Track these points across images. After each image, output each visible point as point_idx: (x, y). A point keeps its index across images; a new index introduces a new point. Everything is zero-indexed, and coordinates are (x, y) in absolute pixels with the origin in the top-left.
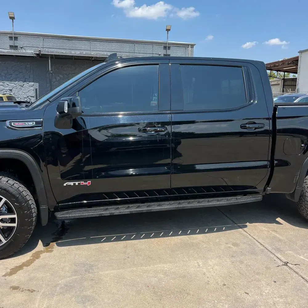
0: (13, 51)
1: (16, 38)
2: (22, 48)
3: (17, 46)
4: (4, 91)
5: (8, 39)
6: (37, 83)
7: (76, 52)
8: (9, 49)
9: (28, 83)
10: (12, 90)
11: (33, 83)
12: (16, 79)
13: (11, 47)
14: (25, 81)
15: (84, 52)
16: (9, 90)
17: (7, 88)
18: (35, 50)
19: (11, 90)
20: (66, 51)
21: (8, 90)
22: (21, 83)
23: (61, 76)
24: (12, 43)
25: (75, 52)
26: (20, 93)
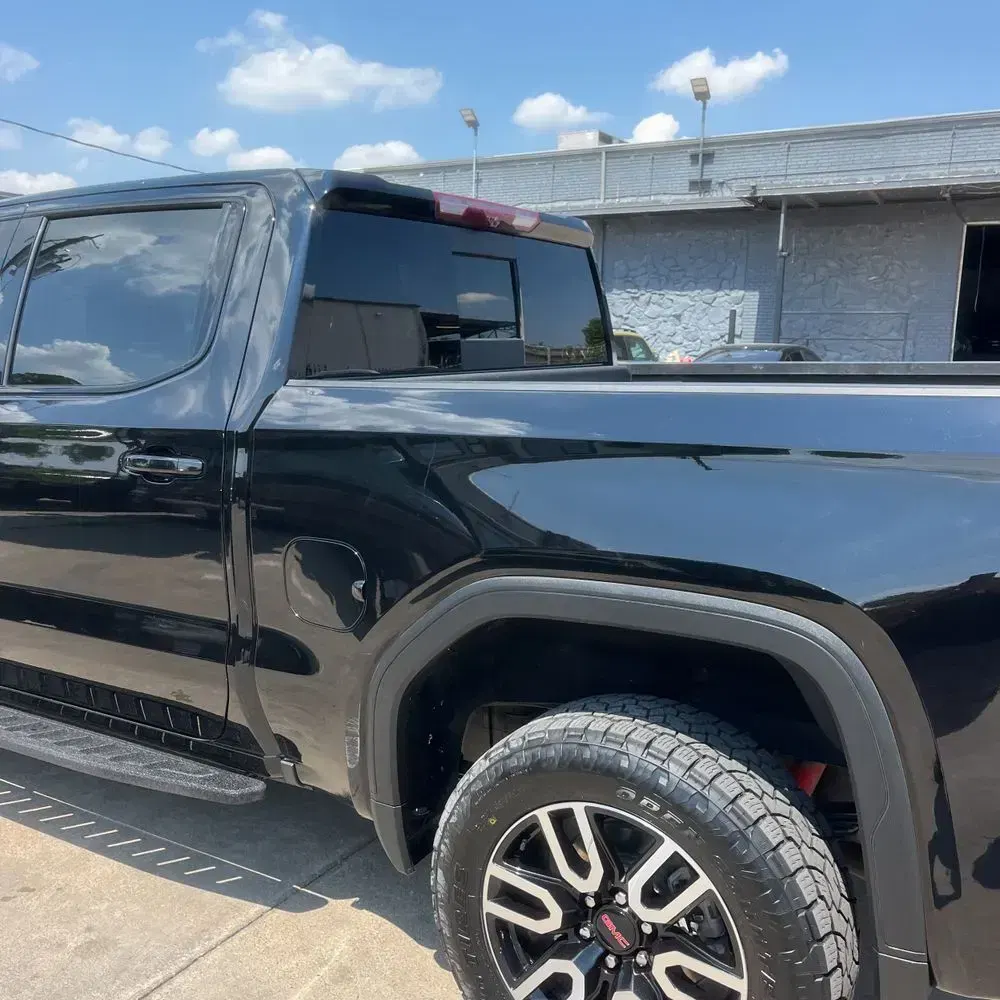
0: (697, 196)
1: (708, 157)
2: (721, 184)
3: (710, 182)
4: (661, 319)
5: (687, 161)
6: (754, 290)
7: (874, 176)
8: (687, 191)
9: (727, 292)
10: (680, 316)
11: (742, 293)
12: (696, 283)
13: (694, 185)
14: (720, 288)
15: (900, 174)
16: (674, 316)
17: (668, 312)
18: (741, 187)
19: (678, 317)
20: (835, 179)
21: (671, 316)
22: (707, 294)
23: (832, 264)
24: (694, 173)
25: (867, 177)
26: (702, 323)
